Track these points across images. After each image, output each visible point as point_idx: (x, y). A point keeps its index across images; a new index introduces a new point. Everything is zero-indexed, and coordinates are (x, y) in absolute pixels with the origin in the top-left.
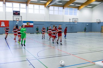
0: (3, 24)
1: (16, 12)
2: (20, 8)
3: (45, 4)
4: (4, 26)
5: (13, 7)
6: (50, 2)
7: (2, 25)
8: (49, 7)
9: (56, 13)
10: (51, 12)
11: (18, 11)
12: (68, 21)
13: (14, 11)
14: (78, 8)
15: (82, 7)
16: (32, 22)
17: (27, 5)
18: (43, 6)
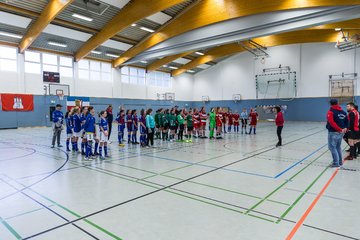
0: (18, 104)
1: (52, 74)
2: (59, 65)
3: (113, 62)
4: (22, 107)
5: (41, 63)
6: (127, 59)
7: (15, 106)
8: (120, 67)
9: (133, 81)
10: (125, 79)
11: (54, 74)
12: (155, 98)
13: (45, 73)
14: (172, 73)
15: (180, 72)
16: (86, 99)
17: (75, 61)
18: (109, 65)
